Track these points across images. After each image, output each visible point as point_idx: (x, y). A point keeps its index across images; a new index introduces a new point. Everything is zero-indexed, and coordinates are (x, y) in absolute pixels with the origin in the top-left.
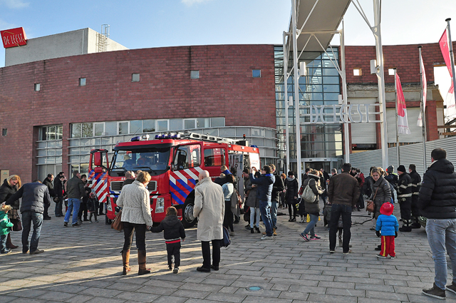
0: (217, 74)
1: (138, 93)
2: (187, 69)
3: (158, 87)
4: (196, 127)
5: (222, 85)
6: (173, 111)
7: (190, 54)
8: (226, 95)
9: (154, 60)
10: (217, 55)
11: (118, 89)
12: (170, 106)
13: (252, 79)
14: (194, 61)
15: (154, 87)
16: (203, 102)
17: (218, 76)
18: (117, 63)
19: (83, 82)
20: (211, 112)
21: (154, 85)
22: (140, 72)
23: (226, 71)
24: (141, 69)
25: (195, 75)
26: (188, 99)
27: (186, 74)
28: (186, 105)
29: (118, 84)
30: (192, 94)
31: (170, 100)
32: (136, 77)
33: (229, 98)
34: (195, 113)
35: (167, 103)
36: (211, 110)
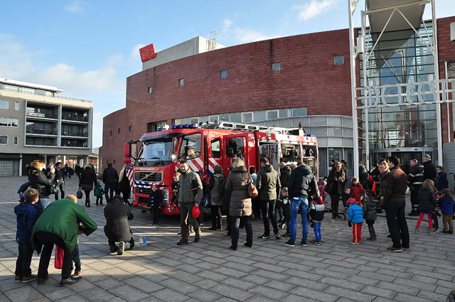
0: (297, 64)
1: (226, 89)
2: (269, 62)
3: (243, 81)
4: (278, 117)
5: (303, 74)
6: (257, 103)
7: (272, 47)
8: (307, 85)
9: (239, 56)
10: (298, 45)
11: (209, 87)
12: (254, 99)
13: (334, 67)
14: (276, 53)
15: (239, 82)
16: (285, 93)
17: (299, 66)
18: (208, 62)
19: (182, 82)
20: (294, 103)
21: (239, 80)
22: (228, 69)
23: (306, 60)
24: (228, 66)
25: (277, 67)
26: (270, 91)
27: (268, 67)
28: (269, 97)
29: (209, 82)
30: (274, 85)
31: (255, 93)
32: (224, 75)
33: (310, 88)
34: (277, 104)
35: (251, 96)
36: (293, 100)
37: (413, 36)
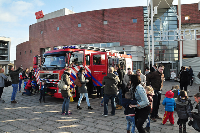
0: (115, 22)
1: (80, 32)
2: (102, 20)
3: (89, 29)
4: (106, 46)
5: (118, 27)
6: (96, 40)
7: (103, 13)
8: (120, 32)
9: (87, 17)
10: (116, 13)
11: (72, 31)
12: (94, 37)
13: (132, 24)
14: (105, 16)
15: (87, 29)
16: (109, 35)
17: (116, 23)
18: (72, 19)
19: (58, 29)
20: (113, 40)
21: (87, 28)
22: (81, 23)
23: (120, 20)
24: (82, 21)
25: (106, 23)
26: (102, 34)
27: (102, 23)
28: (102, 37)
29: (72, 29)
30: (104, 31)
31: (95, 35)
32: (80, 25)
33: (121, 33)
34: (105, 41)
35: (93, 36)
36: (113, 39)
37: (167, 12)
